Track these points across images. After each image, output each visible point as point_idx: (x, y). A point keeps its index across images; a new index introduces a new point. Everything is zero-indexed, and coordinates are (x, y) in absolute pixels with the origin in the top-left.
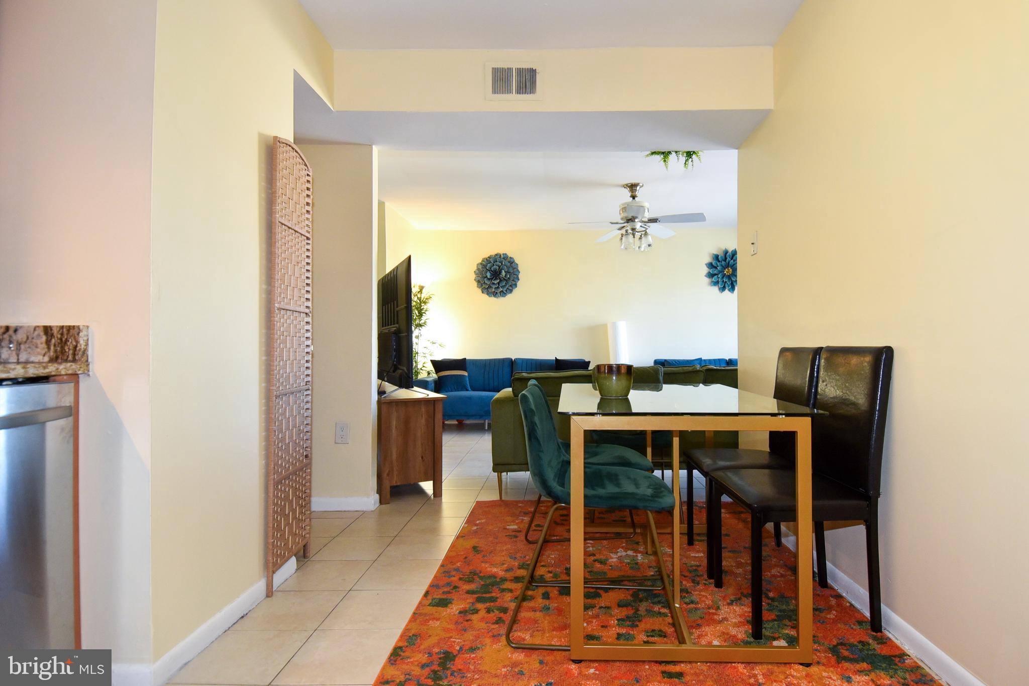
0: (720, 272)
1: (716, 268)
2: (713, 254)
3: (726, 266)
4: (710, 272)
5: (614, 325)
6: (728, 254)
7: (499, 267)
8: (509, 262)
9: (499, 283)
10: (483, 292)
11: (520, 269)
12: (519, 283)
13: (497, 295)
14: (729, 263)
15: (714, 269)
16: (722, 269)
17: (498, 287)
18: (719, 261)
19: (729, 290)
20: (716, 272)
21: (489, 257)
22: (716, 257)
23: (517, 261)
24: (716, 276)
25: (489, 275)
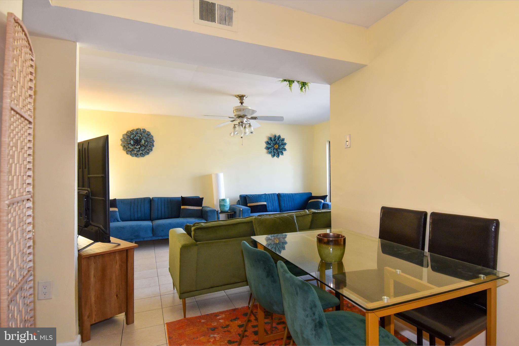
0: (272, 147)
1: (270, 144)
2: (269, 137)
3: (275, 143)
4: (267, 147)
5: (217, 176)
6: (276, 137)
7: (140, 137)
8: (147, 134)
9: (139, 148)
10: (127, 154)
11: (154, 139)
12: (154, 149)
13: (138, 156)
14: (277, 142)
15: (269, 145)
16: (273, 145)
17: (139, 151)
18: (272, 141)
19: (277, 157)
20: (270, 146)
21: (132, 130)
22: (270, 139)
23: (152, 134)
24: (270, 149)
25: (132, 142)
